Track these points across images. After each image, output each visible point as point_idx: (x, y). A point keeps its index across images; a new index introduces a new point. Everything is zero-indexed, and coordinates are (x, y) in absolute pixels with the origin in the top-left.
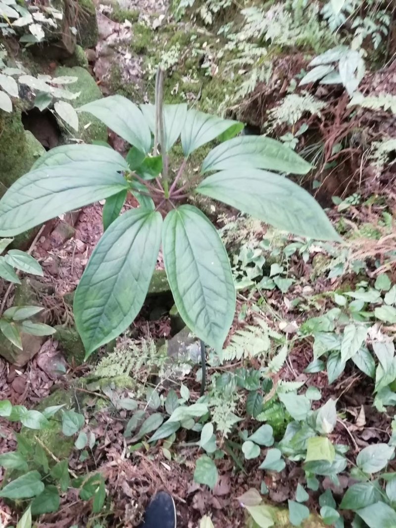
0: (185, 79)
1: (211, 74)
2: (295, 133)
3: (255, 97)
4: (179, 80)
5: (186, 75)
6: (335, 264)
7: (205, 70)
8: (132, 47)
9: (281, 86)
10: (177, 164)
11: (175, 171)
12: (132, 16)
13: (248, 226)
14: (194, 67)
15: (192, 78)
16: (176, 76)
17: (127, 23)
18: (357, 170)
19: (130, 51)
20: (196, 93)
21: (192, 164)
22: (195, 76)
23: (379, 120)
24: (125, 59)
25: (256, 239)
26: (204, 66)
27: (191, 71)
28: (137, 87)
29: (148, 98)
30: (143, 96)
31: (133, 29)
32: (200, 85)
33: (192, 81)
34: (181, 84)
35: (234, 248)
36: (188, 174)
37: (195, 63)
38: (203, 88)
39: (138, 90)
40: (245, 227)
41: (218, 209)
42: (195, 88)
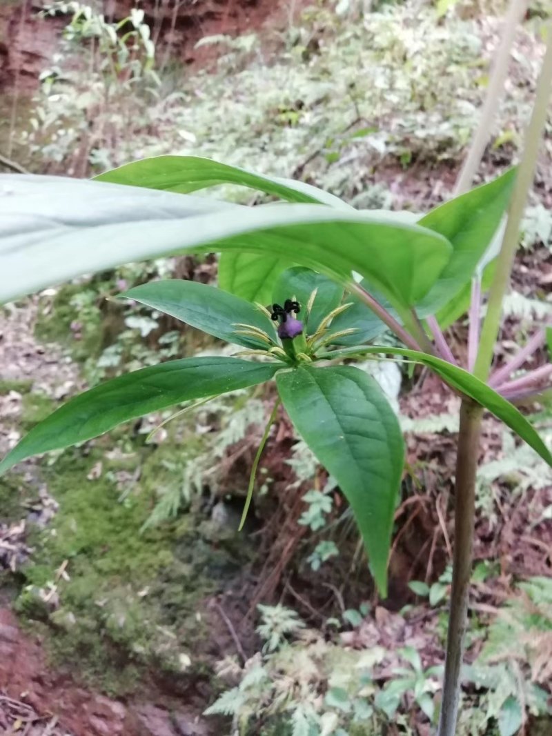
0: (111, 456)
1: (156, 441)
2: (322, 489)
3: (239, 453)
4: (101, 458)
5: (111, 449)
6: (499, 704)
7: (145, 435)
8: (21, 424)
9: (276, 432)
10: (106, 590)
11: (101, 603)
12: (22, 386)
13: (290, 668)
14: (126, 437)
15: (124, 451)
16: (97, 452)
17: (14, 395)
18: (437, 529)
19: (17, 429)
20: (132, 470)
21: (133, 585)
22: (129, 447)
23: (442, 449)
24: (9, 440)
25: (315, 693)
26: (143, 431)
27: (120, 442)
28: (28, 477)
29: (48, 492)
30: (38, 489)
31: (22, 402)
32: (138, 459)
33: (125, 455)
34: (105, 461)
35: (268, 727)
36: (127, 605)
37: (126, 432)
38: (143, 462)
39: (29, 482)
40: (282, 672)
41: (195, 659)
42: (129, 464)
